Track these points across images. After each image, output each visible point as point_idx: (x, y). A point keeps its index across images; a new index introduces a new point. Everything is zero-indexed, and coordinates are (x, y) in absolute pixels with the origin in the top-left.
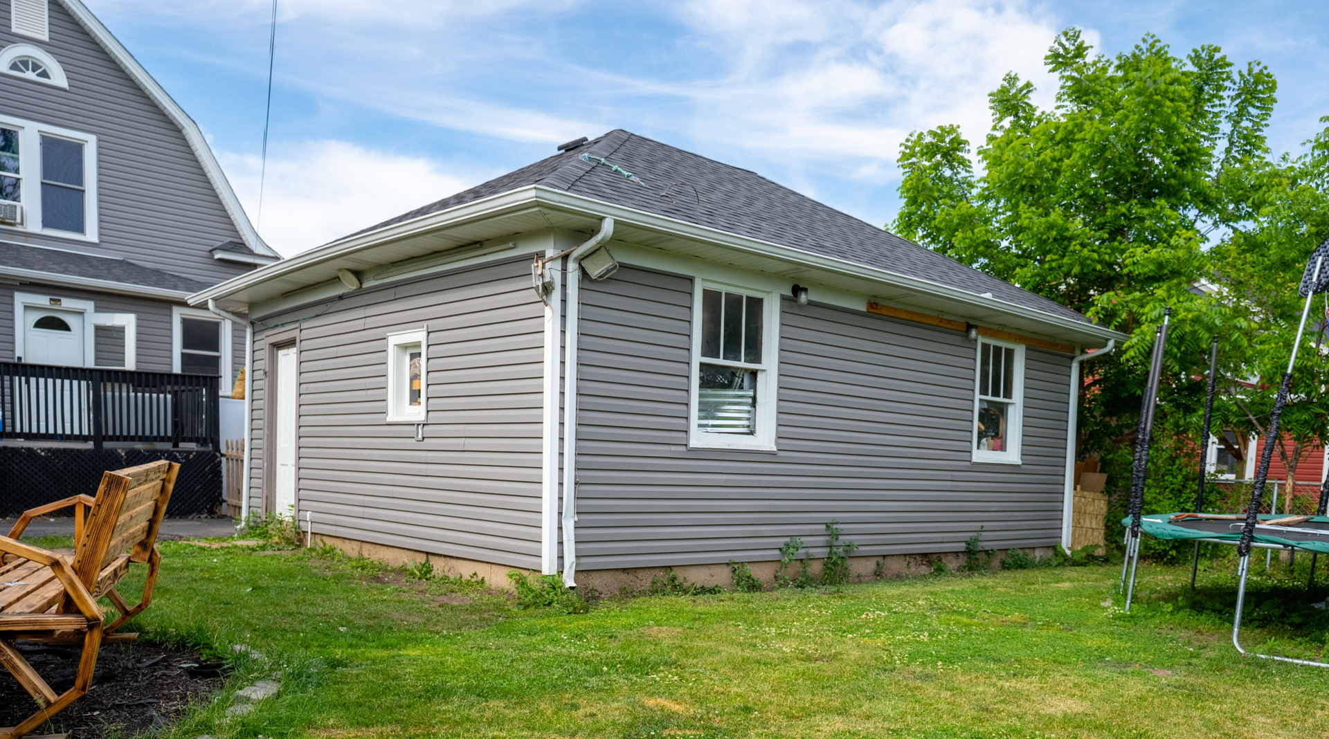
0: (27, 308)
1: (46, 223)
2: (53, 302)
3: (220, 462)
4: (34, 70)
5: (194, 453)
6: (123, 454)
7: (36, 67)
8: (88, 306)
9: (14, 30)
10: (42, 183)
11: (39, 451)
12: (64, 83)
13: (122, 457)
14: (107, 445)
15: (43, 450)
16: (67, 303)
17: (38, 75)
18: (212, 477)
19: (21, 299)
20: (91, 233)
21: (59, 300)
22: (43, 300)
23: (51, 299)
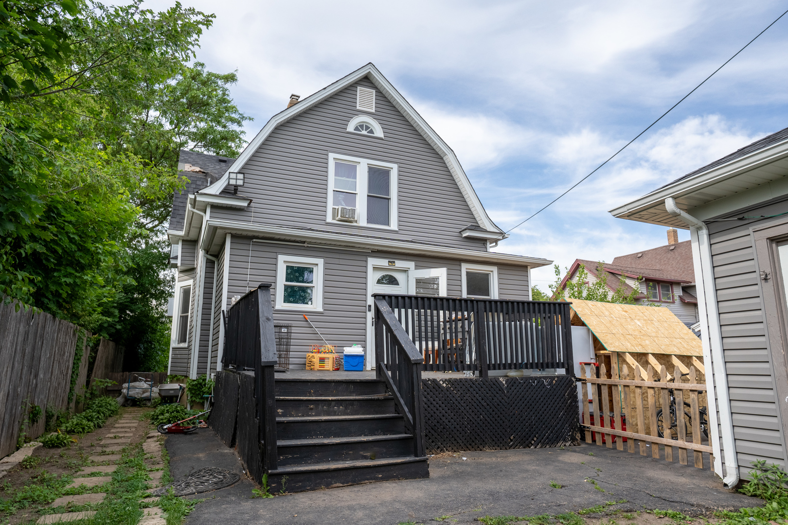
0: (376, 269)
1: (369, 221)
2: (390, 264)
3: (576, 387)
4: (366, 130)
5: (556, 379)
6: (504, 382)
7: (367, 128)
8: (410, 265)
9: (358, 108)
10: (368, 196)
11: (441, 382)
12: (381, 135)
13: (504, 385)
14: (491, 373)
15: (445, 381)
16: (399, 264)
17: (368, 132)
18: (571, 403)
19: (372, 262)
20: (394, 225)
21: (394, 262)
22: (383, 262)
23: (389, 262)
